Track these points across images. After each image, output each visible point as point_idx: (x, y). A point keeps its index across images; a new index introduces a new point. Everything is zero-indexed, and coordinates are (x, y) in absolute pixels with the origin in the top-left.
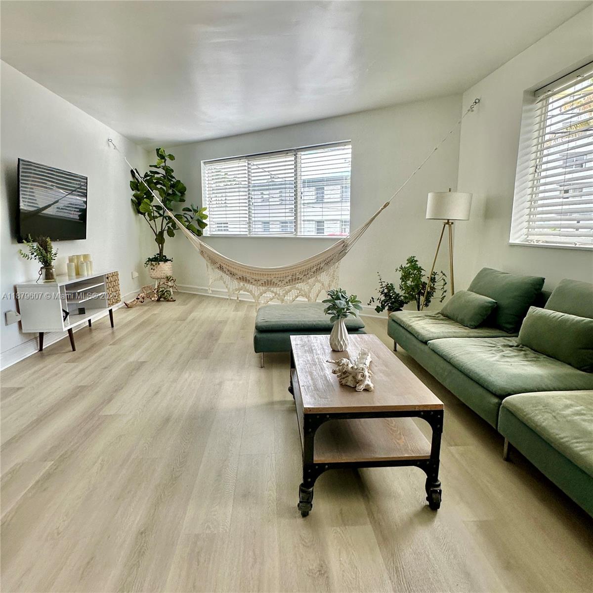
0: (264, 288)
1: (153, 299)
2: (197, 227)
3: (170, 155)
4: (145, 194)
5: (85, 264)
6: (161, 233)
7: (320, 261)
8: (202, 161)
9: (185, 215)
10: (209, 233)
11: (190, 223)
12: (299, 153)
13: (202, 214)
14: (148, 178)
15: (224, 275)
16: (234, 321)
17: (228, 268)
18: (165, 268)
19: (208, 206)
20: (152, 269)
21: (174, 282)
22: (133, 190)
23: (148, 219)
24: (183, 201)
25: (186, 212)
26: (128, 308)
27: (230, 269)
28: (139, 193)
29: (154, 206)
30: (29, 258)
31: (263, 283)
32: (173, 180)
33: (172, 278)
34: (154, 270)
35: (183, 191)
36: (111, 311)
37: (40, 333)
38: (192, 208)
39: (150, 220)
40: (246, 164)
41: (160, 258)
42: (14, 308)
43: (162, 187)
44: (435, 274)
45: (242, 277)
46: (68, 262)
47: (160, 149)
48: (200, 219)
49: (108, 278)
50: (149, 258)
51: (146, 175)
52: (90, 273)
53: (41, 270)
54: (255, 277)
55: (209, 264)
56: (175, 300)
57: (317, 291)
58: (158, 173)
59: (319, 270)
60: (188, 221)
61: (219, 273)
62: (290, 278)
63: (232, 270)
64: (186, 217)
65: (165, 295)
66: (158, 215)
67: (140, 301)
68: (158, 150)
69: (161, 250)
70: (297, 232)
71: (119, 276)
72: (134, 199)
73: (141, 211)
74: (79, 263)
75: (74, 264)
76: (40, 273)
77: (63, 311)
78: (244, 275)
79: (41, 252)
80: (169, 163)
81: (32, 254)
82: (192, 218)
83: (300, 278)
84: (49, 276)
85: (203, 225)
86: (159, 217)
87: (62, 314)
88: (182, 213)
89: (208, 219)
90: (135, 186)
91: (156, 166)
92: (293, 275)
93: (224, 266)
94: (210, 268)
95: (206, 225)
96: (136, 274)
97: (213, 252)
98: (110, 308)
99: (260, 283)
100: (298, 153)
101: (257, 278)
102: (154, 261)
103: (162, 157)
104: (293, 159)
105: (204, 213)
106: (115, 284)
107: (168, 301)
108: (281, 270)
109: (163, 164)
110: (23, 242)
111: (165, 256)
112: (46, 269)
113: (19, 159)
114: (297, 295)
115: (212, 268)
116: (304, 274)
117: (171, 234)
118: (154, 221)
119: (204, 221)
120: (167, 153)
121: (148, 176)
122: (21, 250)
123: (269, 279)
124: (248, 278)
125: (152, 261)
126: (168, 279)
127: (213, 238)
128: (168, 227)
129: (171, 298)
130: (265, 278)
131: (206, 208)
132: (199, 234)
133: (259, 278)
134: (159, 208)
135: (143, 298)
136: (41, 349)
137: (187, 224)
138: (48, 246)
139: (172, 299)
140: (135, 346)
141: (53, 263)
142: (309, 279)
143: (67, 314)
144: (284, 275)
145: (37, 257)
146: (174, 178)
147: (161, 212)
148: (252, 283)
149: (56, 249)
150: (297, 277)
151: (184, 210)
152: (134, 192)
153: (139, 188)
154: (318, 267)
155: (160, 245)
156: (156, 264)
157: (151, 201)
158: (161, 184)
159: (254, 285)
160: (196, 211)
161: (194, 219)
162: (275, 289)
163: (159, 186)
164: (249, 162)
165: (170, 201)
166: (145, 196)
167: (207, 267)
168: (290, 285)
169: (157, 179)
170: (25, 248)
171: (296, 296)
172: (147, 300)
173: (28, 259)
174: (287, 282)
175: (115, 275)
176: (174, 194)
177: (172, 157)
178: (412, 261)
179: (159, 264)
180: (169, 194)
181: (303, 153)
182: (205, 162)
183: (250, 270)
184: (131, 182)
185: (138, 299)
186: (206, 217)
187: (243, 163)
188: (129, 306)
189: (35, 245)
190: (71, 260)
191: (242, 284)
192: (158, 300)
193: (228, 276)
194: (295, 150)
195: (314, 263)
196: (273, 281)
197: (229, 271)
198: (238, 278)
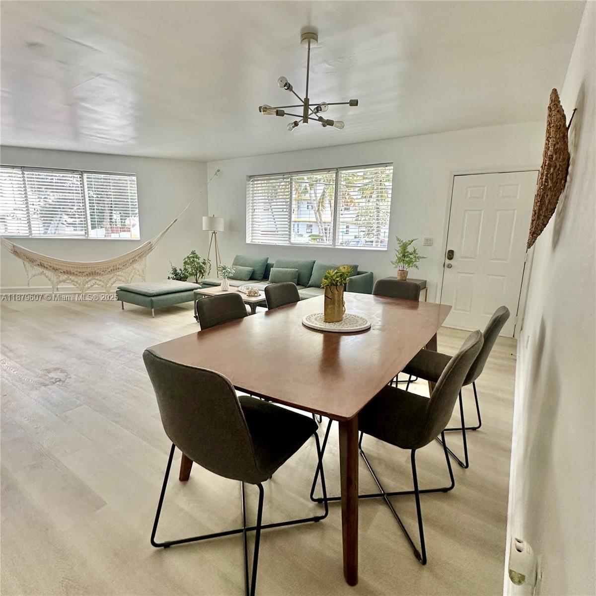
0: (89, 278)
7: (134, 255)
15: (46, 271)
17: (49, 264)
27: (52, 265)
31: (88, 274)
40: (21, 173)
44: (204, 260)
45: (67, 271)
54: (79, 270)
55: (26, 262)
59: (134, 261)
61: (41, 270)
62: (112, 268)
63: (55, 266)
70: (88, 236)
78: (68, 269)
83: (120, 268)
93: (45, 263)
94: (28, 266)
99: (85, 274)
101: (82, 270)
115: (31, 266)
116: (123, 265)
123: (93, 271)
124: (72, 272)
130: (89, 270)
133: (84, 271)
142: (127, 268)
144: (106, 266)
148: (77, 275)
150: (118, 267)
159: (79, 276)
162: (99, 278)
167: (25, 265)
168: (112, 273)
174: (109, 272)
178: (193, 253)
183: (73, 265)
187: (17, 172)
191: (66, 276)
193: (50, 271)
194: (82, 172)
195: (130, 257)
196: (97, 272)
197: (50, 267)
198: (62, 272)
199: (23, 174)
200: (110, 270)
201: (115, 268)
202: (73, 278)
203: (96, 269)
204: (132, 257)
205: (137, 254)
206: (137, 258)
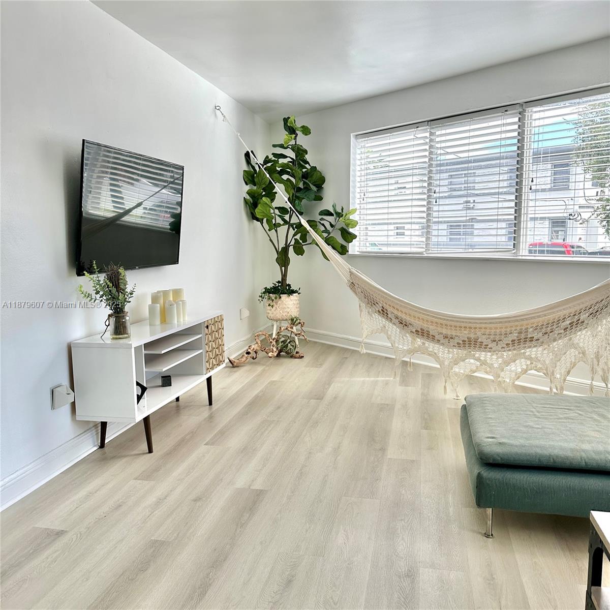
0: (462, 352)
1: (270, 354)
2: (341, 241)
3: (303, 127)
4: (264, 189)
5: (175, 305)
6: (285, 250)
7: (578, 308)
8: (351, 134)
9: (322, 222)
10: (357, 249)
11: (329, 233)
12: (530, 109)
13: (349, 219)
14: (269, 165)
15: (390, 326)
16: (405, 406)
17: (396, 312)
18: (289, 305)
19: (358, 207)
20: (269, 305)
21: (302, 326)
22: (247, 184)
23: (267, 227)
24: (320, 199)
25: (325, 217)
26: (234, 367)
27: (399, 314)
28: (255, 188)
29: (276, 208)
30: (92, 299)
31: (461, 342)
32: (307, 166)
33: (299, 321)
34: (272, 306)
35: (320, 182)
36: (209, 380)
37: (102, 423)
38: (335, 210)
39: (269, 230)
40: (428, 134)
41: (282, 289)
42: (66, 382)
43: (290, 178)
45: (421, 329)
46: (151, 303)
47: (289, 118)
48: (345, 227)
49: (207, 327)
50: (266, 288)
51: (267, 161)
52: (182, 320)
53: (108, 319)
54: (444, 331)
55: (363, 305)
56: (303, 357)
57: (568, 365)
58: (285, 157)
59: (576, 324)
60: (326, 231)
61: (380, 321)
62: (515, 336)
63: (403, 316)
64: (323, 225)
65: (288, 348)
66: (282, 222)
67: (251, 356)
68: (286, 120)
69: (284, 276)
70: (518, 250)
71: (224, 322)
72: (248, 197)
73: (258, 216)
74: (167, 306)
75: (158, 305)
76: (107, 324)
77: (138, 384)
78: (425, 326)
79: (110, 291)
80: (302, 140)
81: (96, 294)
82: (332, 226)
83: (536, 338)
84: (120, 329)
85: (348, 236)
86: (283, 225)
87: (136, 391)
88: (318, 218)
89: (357, 228)
90: (251, 177)
91: (282, 146)
92: (520, 333)
93: (390, 309)
94: (365, 311)
95: (355, 237)
96: (246, 313)
97: (371, 285)
98: (208, 376)
99: (452, 342)
100: (527, 109)
101: (449, 333)
102: (273, 293)
103: (292, 131)
104: (516, 119)
105: (351, 217)
106: (217, 336)
107: (292, 357)
108: (497, 320)
109: (293, 142)
110: (84, 275)
111: (289, 285)
112: (116, 317)
113: (83, 140)
114: (525, 367)
115: (369, 312)
116: (543, 331)
117: (299, 251)
118: (276, 231)
119: (351, 230)
120: (299, 125)
121: (270, 161)
122: (81, 287)
123: (472, 336)
124: (431, 333)
125: (270, 293)
126: (293, 321)
127: (365, 257)
128: (295, 239)
129: (297, 353)
130: (464, 334)
131: (356, 209)
132: (343, 251)
133: (454, 334)
134: (283, 210)
135: (256, 352)
136: (102, 445)
137: (325, 235)
138: (120, 281)
139: (298, 355)
140: (246, 451)
141: (126, 309)
142: (555, 340)
143: (144, 389)
144: (503, 330)
145: (104, 298)
146: (308, 163)
147: (287, 217)
148: (438, 341)
149: (133, 285)
150: (529, 336)
151: (322, 213)
152: (247, 188)
153: (256, 180)
154: (575, 320)
155: (283, 268)
156: (276, 298)
157: (272, 200)
158: (288, 173)
159: (443, 344)
160: (339, 215)
161: (336, 227)
162: (482, 355)
163: (285, 177)
164: (433, 131)
165: (300, 199)
166: (264, 193)
167: (361, 311)
168: (514, 349)
169: (283, 165)
170: (88, 282)
171: (523, 370)
172: (261, 354)
173: (90, 300)
174: (507, 344)
175: (218, 321)
176: (307, 188)
177: (306, 131)
179: (280, 297)
180: (299, 189)
181: (535, 109)
182: (356, 135)
183: (436, 318)
184: (244, 171)
185: (248, 353)
186: (355, 224)
187: (423, 133)
188: (235, 364)
189: (102, 277)
190: (155, 299)
191: (419, 341)
192: (278, 356)
193: (395, 327)
194: (521, 105)
195: (566, 312)
196: (479, 340)
197: (397, 318)
198: (414, 330)
199: (431, 134)
200: (509, 340)
201: (523, 336)
202: (431, 346)
203: (479, 334)
204: (573, 310)
205: (588, 304)
206: (583, 317)
